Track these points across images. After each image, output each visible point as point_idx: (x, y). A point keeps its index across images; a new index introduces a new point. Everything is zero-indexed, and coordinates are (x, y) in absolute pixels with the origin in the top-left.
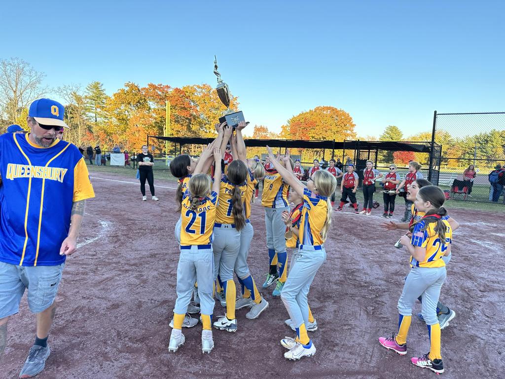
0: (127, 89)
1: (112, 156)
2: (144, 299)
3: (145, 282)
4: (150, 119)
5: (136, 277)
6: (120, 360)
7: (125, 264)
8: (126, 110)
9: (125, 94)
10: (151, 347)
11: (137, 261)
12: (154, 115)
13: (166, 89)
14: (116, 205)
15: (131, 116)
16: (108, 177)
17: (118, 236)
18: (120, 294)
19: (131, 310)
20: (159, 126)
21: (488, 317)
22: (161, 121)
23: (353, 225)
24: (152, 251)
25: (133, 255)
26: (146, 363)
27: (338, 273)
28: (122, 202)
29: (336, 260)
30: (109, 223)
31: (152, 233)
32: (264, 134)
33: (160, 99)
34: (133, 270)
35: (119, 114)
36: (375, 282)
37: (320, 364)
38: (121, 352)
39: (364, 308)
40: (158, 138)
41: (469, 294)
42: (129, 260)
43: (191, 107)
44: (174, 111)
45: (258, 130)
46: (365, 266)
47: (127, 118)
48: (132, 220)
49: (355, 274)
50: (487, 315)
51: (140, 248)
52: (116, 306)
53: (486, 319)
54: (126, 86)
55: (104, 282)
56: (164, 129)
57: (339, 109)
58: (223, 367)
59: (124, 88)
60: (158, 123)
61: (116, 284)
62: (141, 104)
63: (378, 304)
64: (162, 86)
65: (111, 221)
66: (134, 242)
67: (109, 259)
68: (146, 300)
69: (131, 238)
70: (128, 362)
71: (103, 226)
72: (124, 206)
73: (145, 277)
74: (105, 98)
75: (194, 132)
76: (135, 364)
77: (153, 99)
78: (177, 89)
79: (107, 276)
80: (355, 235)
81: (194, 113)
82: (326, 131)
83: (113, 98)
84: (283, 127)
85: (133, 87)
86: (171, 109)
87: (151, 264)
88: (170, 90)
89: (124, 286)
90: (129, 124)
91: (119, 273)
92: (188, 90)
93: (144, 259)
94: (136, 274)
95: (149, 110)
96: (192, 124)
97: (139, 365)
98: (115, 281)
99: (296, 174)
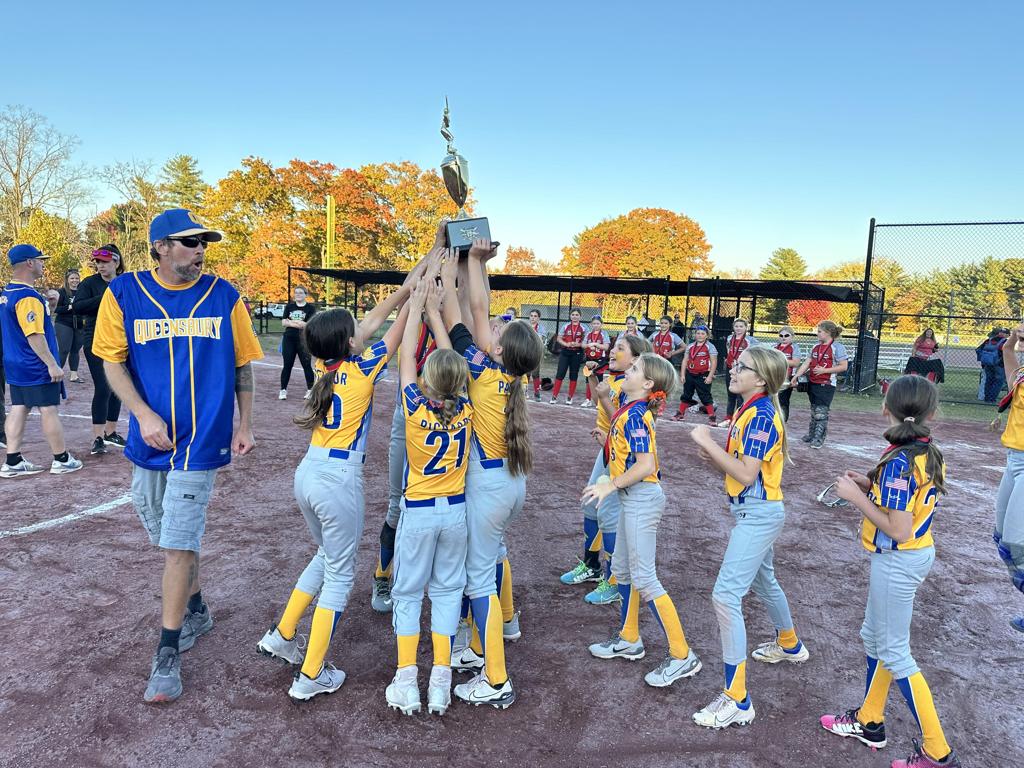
0: (247, 170)
3: (283, 565)
4: (294, 232)
5: (265, 555)
6: (232, 725)
7: (243, 529)
8: (244, 214)
9: (244, 181)
11: (266, 523)
12: (302, 225)
13: (326, 172)
15: (256, 227)
17: (228, 471)
18: (232, 591)
19: (255, 623)
20: (312, 248)
21: (974, 634)
22: (317, 237)
25: (259, 510)
26: (285, 731)
27: (674, 545)
32: (526, 264)
33: (315, 192)
34: (258, 542)
35: (231, 222)
37: (637, 730)
38: (234, 708)
40: (311, 272)
42: (251, 521)
43: (378, 209)
44: (342, 217)
45: (515, 255)
47: (246, 230)
49: (710, 548)
50: (972, 629)
51: (273, 496)
52: (224, 614)
53: (971, 637)
54: (245, 165)
56: (322, 253)
57: (678, 214)
58: (442, 737)
59: (241, 168)
60: (311, 241)
61: (224, 569)
62: (275, 201)
64: (319, 166)
66: (260, 484)
69: (255, 475)
70: (248, 728)
73: (284, 555)
74: (202, 190)
75: (384, 260)
76: (263, 731)
77: (299, 192)
78: (349, 171)
79: (207, 552)
81: (384, 221)
82: (653, 260)
83: (218, 188)
84: (565, 250)
85: (259, 167)
86: (337, 212)
87: (296, 528)
88: (335, 174)
89: (239, 573)
90: (251, 243)
91: (231, 546)
92: (371, 174)
93: (280, 520)
94: (265, 549)
95: (291, 214)
96: (381, 244)
97: (272, 734)
98: (221, 564)
99: (591, 345)
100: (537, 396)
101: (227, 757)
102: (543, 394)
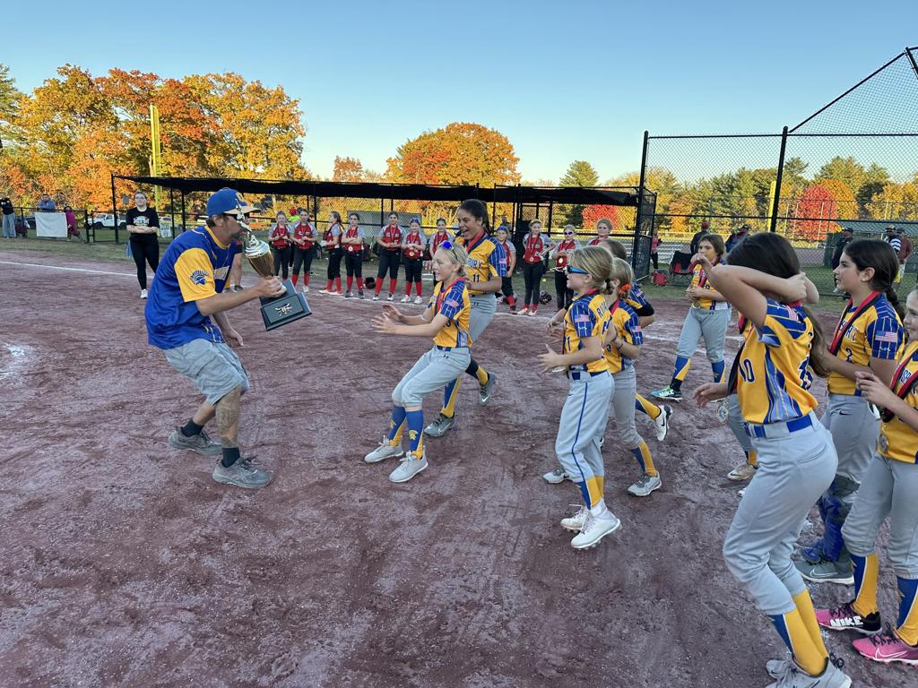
0: (63, 79)
1: (39, 216)
2: (96, 486)
3: (100, 455)
4: (120, 142)
5: (82, 448)
6: (40, 603)
7: (59, 425)
8: (65, 124)
9: (62, 90)
10: (107, 572)
11: (84, 418)
12: (128, 135)
13: (148, 82)
14: (46, 313)
15: (79, 137)
16: (30, 260)
17: (46, 373)
18: (45, 482)
19: (67, 510)
20: (139, 158)
22: (143, 147)
23: (505, 334)
24: (117, 398)
25: (78, 406)
26: (94, 602)
27: (472, 413)
28: (57, 307)
29: (470, 393)
30: (28, 348)
31: (118, 365)
32: (354, 174)
33: (139, 102)
34: (74, 436)
35: (51, 132)
36: (531, 424)
38: (42, 588)
39: (511, 468)
40: (138, 180)
41: (679, 434)
42: (69, 417)
43: (204, 119)
44: (168, 127)
45: (342, 165)
46: (518, 400)
47: (69, 140)
48: (77, 341)
49: (501, 413)
50: (705, 464)
51: (92, 393)
52: (35, 504)
53: (703, 470)
54: (61, 73)
55: (12, 461)
56: (150, 163)
57: (489, 129)
58: (250, 591)
59: (58, 77)
60: (138, 151)
61: (37, 463)
62: (97, 110)
63: (534, 459)
64: (140, 75)
65: (31, 345)
66: (79, 383)
67: (24, 418)
68: (101, 487)
69: (74, 375)
70: (56, 604)
71: (15, 354)
72: (62, 314)
73: (101, 446)
74: (17, 99)
75: (213, 169)
76: (72, 605)
77: (122, 102)
78: (172, 81)
79: (19, 449)
80: (506, 349)
81: (211, 131)
82: (469, 171)
83: (34, 97)
84: (389, 161)
85: (76, 75)
86: (162, 122)
87: (116, 421)
88: (158, 84)
89: (54, 466)
90: (75, 153)
91: (45, 442)
92: (195, 84)
93: (99, 414)
94: (83, 441)
95: (115, 124)
96: (209, 153)
97: (80, 607)
98: (35, 458)
99: (410, 245)
100: (361, 294)
101: (32, 633)
102: (366, 292)
